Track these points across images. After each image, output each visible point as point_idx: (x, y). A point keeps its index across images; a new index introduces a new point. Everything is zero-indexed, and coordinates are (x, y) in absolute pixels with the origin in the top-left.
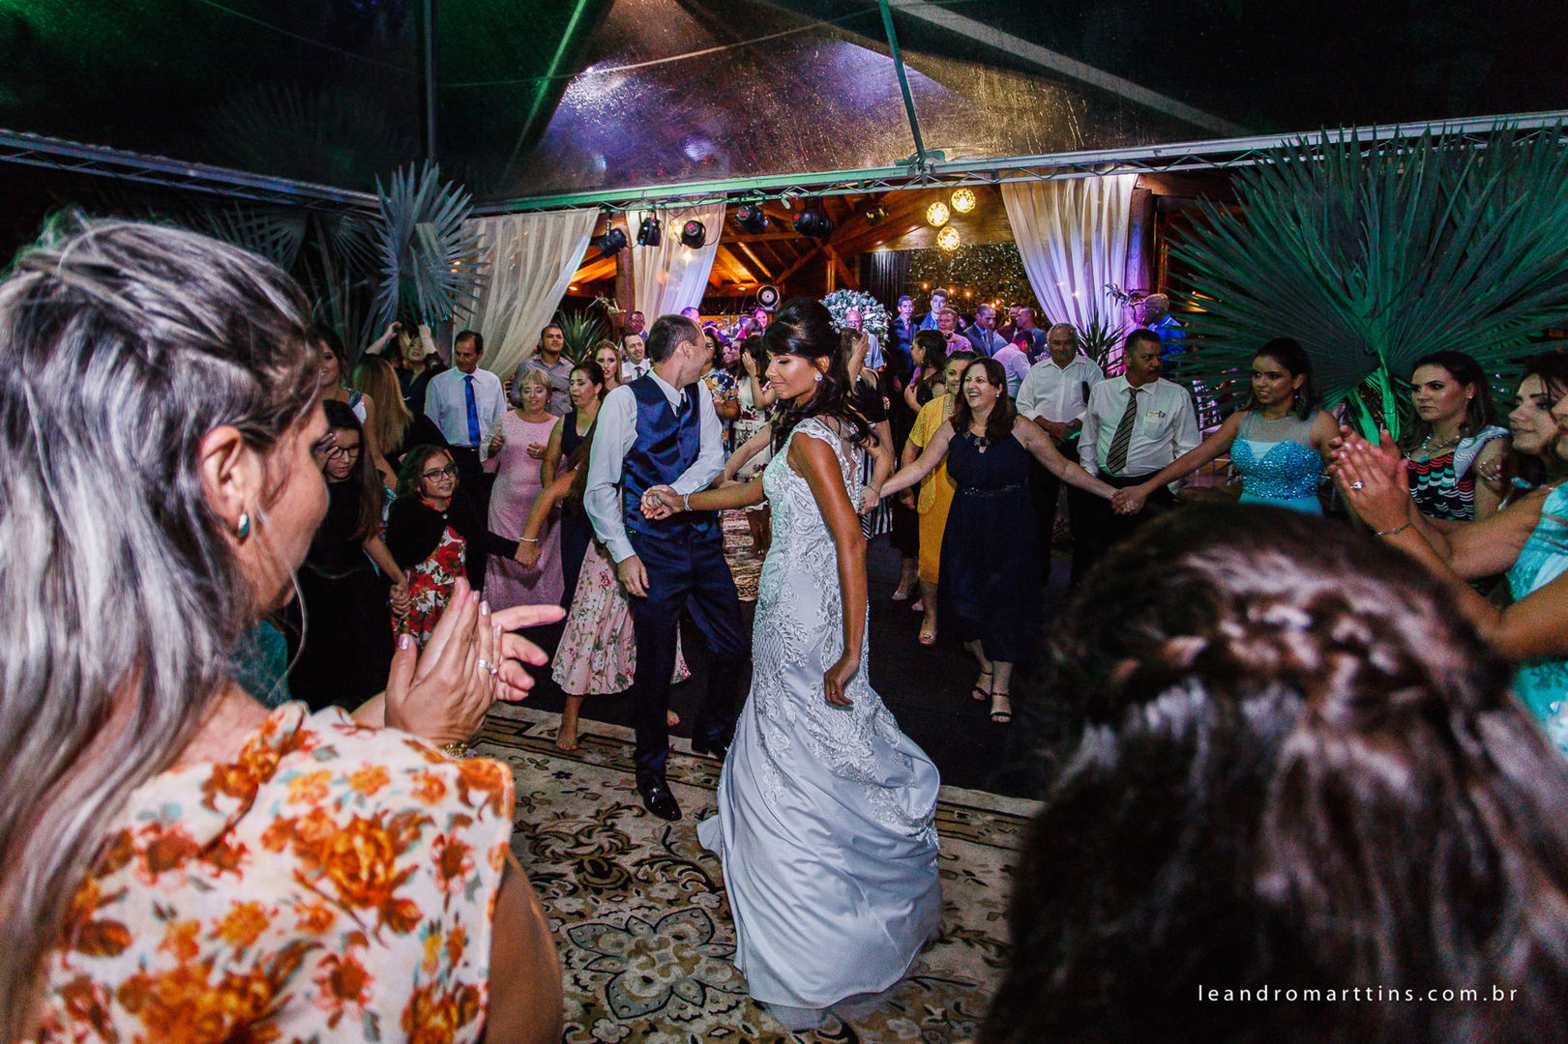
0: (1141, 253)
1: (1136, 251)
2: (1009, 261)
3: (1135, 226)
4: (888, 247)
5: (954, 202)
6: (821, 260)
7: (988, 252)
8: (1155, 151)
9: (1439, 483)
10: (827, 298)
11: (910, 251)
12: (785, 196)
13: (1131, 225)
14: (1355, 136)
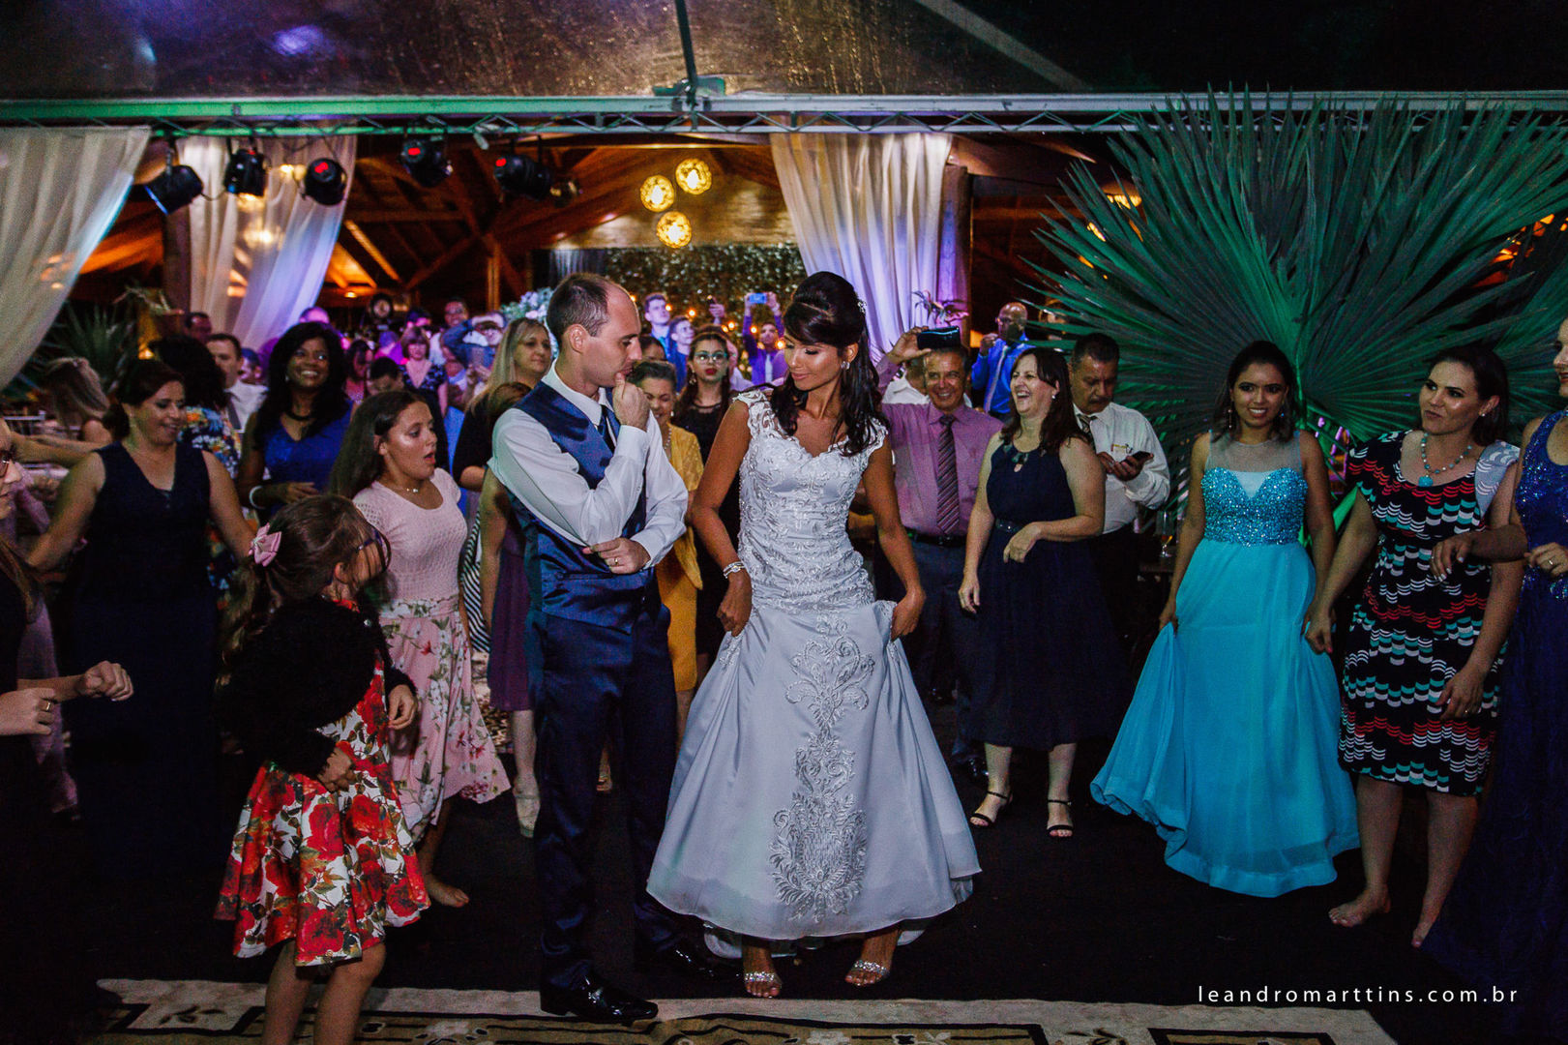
0: (956, 252)
1: (949, 248)
2: (742, 269)
3: (948, 214)
4: (574, 241)
5: (680, 177)
6: (477, 257)
7: (714, 257)
8: (1005, 103)
9: (1454, 518)
10: (524, 299)
11: (606, 249)
12: (480, 129)
13: (943, 212)
14: (1247, 102)
